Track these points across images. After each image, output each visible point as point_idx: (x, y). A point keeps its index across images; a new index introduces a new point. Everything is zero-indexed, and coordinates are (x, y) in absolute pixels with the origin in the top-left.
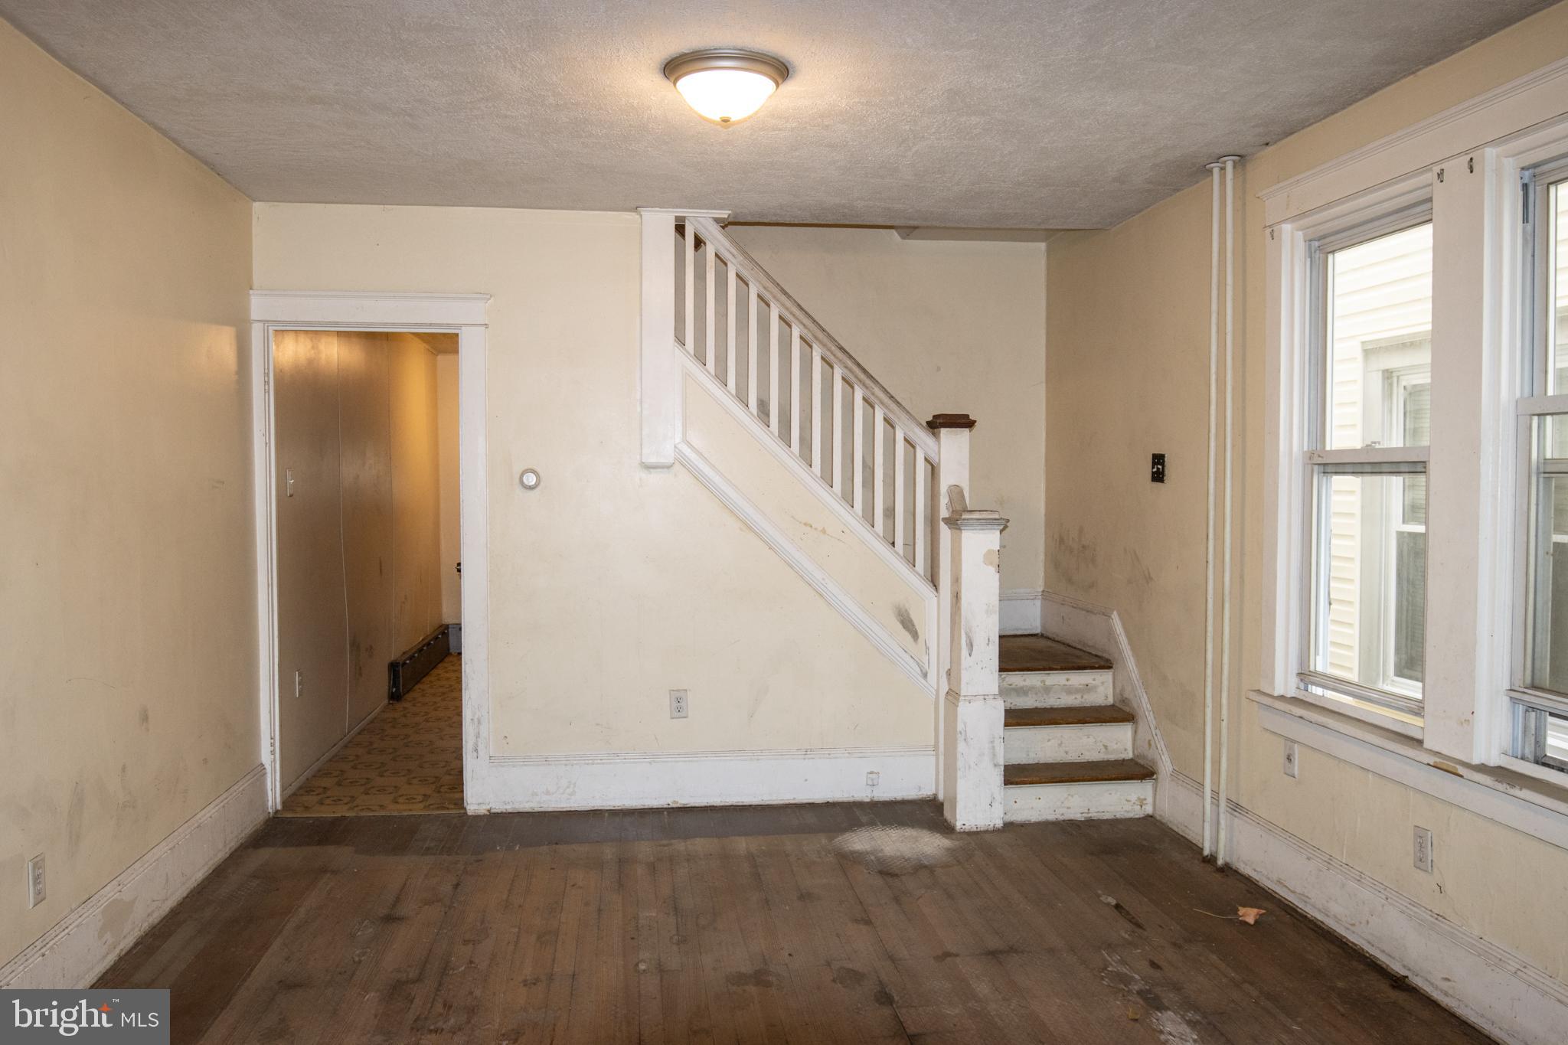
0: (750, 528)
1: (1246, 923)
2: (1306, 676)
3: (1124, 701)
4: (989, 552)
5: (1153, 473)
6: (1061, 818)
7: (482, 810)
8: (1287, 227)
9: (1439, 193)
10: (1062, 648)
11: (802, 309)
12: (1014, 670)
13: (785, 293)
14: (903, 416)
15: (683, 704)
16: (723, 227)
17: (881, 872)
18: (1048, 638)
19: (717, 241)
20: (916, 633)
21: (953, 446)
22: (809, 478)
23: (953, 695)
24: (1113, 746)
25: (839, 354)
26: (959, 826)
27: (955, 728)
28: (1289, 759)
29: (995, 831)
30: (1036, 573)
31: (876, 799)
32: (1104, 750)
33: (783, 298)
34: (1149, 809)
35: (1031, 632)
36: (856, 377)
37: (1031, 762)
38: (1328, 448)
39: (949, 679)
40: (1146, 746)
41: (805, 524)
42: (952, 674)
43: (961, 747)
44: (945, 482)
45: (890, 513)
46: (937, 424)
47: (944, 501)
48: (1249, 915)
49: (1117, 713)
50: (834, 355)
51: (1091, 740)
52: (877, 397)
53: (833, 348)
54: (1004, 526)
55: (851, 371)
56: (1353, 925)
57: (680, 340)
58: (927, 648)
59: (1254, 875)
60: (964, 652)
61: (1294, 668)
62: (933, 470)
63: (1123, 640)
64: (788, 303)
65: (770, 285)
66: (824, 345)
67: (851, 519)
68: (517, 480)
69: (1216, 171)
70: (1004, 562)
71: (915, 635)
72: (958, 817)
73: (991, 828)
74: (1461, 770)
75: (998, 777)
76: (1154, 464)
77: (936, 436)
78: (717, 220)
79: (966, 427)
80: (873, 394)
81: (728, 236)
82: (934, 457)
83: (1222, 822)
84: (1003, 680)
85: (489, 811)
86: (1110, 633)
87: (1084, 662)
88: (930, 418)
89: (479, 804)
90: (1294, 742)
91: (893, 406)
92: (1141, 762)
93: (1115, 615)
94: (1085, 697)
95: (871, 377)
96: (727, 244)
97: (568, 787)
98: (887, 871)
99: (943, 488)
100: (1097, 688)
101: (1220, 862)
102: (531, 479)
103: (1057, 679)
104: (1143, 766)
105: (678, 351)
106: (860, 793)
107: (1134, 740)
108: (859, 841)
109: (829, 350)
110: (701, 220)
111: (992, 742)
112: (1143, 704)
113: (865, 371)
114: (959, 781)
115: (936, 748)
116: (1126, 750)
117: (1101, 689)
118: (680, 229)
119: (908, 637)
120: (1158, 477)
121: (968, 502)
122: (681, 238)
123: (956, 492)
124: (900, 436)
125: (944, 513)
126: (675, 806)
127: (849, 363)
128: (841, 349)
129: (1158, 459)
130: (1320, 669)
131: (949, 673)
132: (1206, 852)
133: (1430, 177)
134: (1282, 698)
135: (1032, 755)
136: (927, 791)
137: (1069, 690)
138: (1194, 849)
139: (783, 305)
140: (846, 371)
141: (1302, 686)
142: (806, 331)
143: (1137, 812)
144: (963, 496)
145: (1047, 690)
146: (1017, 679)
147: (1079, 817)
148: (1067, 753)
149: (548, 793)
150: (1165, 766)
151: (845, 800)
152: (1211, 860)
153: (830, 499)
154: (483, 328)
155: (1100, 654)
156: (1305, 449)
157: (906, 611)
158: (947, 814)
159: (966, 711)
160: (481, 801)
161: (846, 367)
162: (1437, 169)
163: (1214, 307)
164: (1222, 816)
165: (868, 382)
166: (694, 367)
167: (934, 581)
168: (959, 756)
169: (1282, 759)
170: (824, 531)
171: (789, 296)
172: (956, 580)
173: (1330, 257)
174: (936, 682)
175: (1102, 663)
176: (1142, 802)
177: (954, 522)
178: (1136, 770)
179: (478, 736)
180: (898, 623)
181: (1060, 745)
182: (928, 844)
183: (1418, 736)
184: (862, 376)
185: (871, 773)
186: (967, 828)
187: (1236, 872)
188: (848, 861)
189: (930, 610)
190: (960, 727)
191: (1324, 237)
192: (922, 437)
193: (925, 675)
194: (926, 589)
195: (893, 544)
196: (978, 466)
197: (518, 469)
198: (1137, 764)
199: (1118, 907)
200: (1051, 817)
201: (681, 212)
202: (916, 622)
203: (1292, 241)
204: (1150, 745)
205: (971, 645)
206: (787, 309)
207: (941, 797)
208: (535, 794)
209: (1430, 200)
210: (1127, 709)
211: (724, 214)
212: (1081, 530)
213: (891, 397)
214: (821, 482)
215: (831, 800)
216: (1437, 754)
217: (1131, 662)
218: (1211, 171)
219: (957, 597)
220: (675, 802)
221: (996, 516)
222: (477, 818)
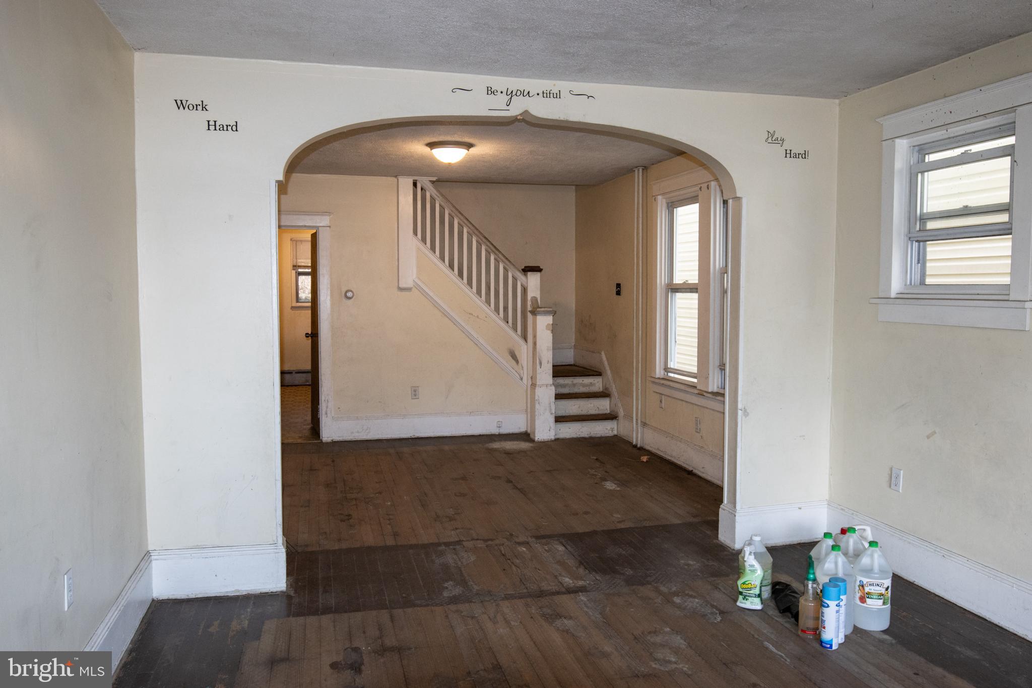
0: (445, 315)
1: (644, 462)
2: (667, 369)
3: (606, 389)
4: (548, 324)
5: (617, 291)
6: (579, 436)
7: (329, 440)
8: (660, 198)
9: (701, 194)
10: (582, 369)
11: (468, 220)
12: (559, 377)
13: (461, 213)
14: (512, 267)
15: (417, 393)
16: (433, 183)
17: (505, 453)
18: (576, 366)
19: (431, 191)
20: (518, 360)
21: (533, 280)
22: (471, 293)
23: (534, 385)
24: (601, 408)
25: (484, 240)
26: (536, 439)
27: (535, 398)
28: (661, 402)
29: (552, 441)
30: (571, 337)
31: (501, 433)
32: (597, 409)
33: (460, 215)
34: (615, 433)
35: (569, 364)
36: (491, 250)
37: (567, 415)
38: (674, 283)
39: (532, 381)
40: (614, 406)
41: (470, 314)
42: (533, 378)
43: (537, 406)
44: (530, 294)
45: (506, 308)
46: (527, 270)
47: (529, 303)
48: (645, 459)
49: (604, 394)
50: (482, 240)
51: (592, 405)
52: (500, 259)
53: (482, 237)
54: (554, 313)
55: (489, 247)
56: (679, 458)
57: (415, 233)
58: (523, 367)
59: (650, 449)
60: (538, 367)
61: (663, 367)
62: (525, 290)
63: (606, 363)
64: (462, 218)
65: (454, 209)
66: (478, 236)
67: (489, 311)
68: (343, 293)
69: (636, 171)
70: (555, 329)
71: (517, 362)
72: (536, 435)
73: (549, 440)
74: (705, 394)
75: (552, 419)
76: (617, 288)
77: (526, 275)
78: (430, 181)
79: (538, 271)
80: (499, 257)
81: (436, 188)
82: (524, 283)
83: (639, 430)
84: (555, 381)
85: (332, 440)
86: (601, 361)
87: (591, 373)
88: (523, 268)
89: (328, 438)
90: (662, 394)
91: (507, 262)
92: (613, 413)
93: (603, 353)
94: (590, 388)
95: (498, 250)
96: (435, 192)
97: (367, 430)
98: (508, 453)
99: (529, 298)
100: (596, 384)
101: (638, 446)
102: (349, 294)
103: (579, 380)
104: (613, 415)
105: (414, 239)
106: (494, 430)
107: (610, 405)
108: (496, 445)
109: (480, 238)
110: (424, 181)
111: (550, 404)
112: (614, 390)
113: (495, 247)
114: (536, 421)
115: (526, 411)
116: (607, 409)
117: (597, 385)
118: (415, 184)
119: (514, 362)
120: (618, 293)
121: (539, 304)
122: (415, 188)
123: (534, 299)
124: (510, 275)
125: (529, 308)
126: (414, 437)
127: (488, 244)
128: (485, 238)
129: (618, 285)
130: (672, 367)
131: (532, 378)
132: (634, 443)
133: (697, 188)
134: (659, 378)
135: (567, 412)
136: (523, 429)
137: (584, 385)
138: (630, 443)
139: (460, 218)
140: (487, 247)
141: (666, 374)
142: (469, 230)
143: (610, 434)
144: (537, 301)
145: (574, 385)
146: (561, 381)
147: (586, 436)
148: (582, 411)
149: (358, 432)
150: (621, 413)
151: (488, 434)
152: (635, 446)
153: (480, 302)
154: (328, 228)
155: (597, 370)
156: (666, 283)
157: (514, 351)
158: (532, 436)
159: (539, 392)
160: (329, 436)
161: (487, 246)
162: (700, 186)
163: (636, 226)
164: (639, 427)
165: (497, 252)
166: (421, 245)
167: (525, 338)
168: (536, 410)
169: (659, 402)
170: (478, 317)
171: (462, 215)
172: (535, 337)
173: (675, 209)
174: (526, 381)
175: (598, 374)
176: (612, 430)
177: (534, 313)
178: (611, 417)
179: (327, 407)
180: (509, 356)
181: (579, 407)
182: (524, 445)
183: (695, 386)
184: (494, 249)
185: (499, 422)
186: (540, 440)
187: (645, 449)
188: (491, 451)
189: (524, 352)
190: (537, 398)
191: (673, 202)
192: (520, 276)
193: (522, 379)
194: (522, 342)
195: (508, 322)
196: (544, 288)
197: (344, 290)
198: (611, 415)
199: (596, 459)
200: (575, 436)
201: (416, 178)
202: (518, 357)
203: (661, 202)
204: (616, 405)
205: (541, 364)
206: (461, 220)
207: (529, 431)
208: (352, 433)
209: (698, 196)
210: (607, 392)
211: (434, 179)
212: (590, 316)
213: (507, 259)
214: (477, 295)
215: (481, 434)
216: (700, 390)
217: (609, 372)
218: (634, 171)
219: (535, 344)
220: (414, 436)
221: (551, 310)
222: (327, 443)
